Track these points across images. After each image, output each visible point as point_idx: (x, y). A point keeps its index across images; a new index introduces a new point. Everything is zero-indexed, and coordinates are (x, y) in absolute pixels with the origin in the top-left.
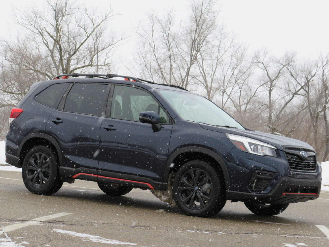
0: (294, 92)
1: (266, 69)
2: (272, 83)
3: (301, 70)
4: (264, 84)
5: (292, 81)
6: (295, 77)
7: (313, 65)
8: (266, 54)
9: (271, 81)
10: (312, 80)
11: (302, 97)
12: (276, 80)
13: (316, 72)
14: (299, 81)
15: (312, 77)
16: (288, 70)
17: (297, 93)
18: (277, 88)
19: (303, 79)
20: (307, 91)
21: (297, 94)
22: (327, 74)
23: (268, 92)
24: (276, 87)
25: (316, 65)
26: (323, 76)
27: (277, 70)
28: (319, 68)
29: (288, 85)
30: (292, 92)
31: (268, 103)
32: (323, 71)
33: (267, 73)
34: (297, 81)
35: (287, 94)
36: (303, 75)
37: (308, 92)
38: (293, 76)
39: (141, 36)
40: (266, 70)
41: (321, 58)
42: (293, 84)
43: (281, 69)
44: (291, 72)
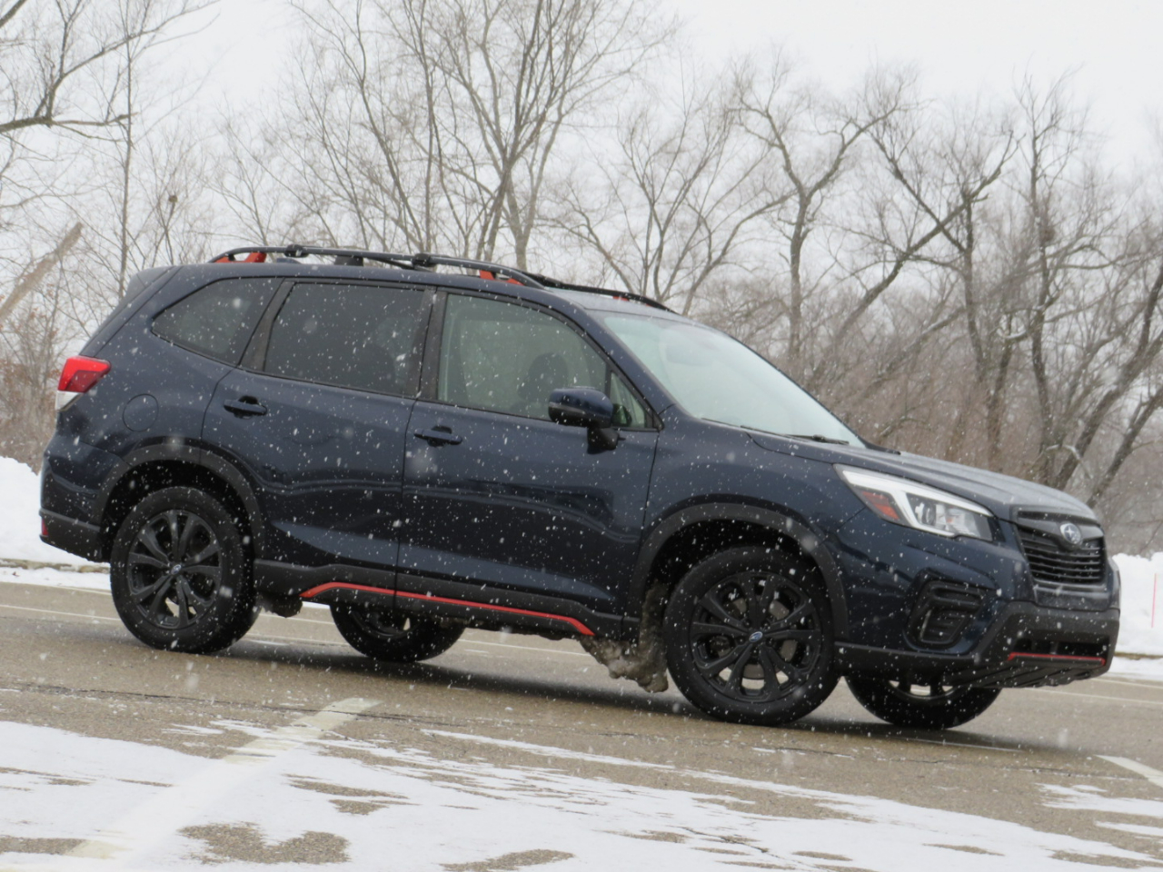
0: (904, 250)
1: (783, 138)
2: (805, 202)
3: (939, 149)
4: (769, 206)
5: (897, 198)
6: (910, 183)
7: (991, 130)
8: (781, 71)
9: (802, 196)
10: (986, 198)
11: (935, 273)
12: (824, 190)
13: (1002, 163)
14: (928, 200)
15: (985, 182)
16: (883, 148)
17: (919, 252)
18: (830, 228)
19: (946, 191)
20: (964, 245)
21: (918, 258)
22: (1051, 171)
23: (789, 242)
24: (824, 224)
25: (1006, 129)
26: (1034, 179)
27: (828, 145)
28: (1018, 142)
29: (881, 216)
30: (895, 250)
31: (786, 291)
32: (1036, 156)
33: (786, 156)
34: (917, 197)
35: (871, 259)
36: (948, 171)
37: (967, 252)
38: (905, 176)
39: (309, 20)
40: (782, 147)
41: (1026, 101)
42: (901, 213)
43: (847, 141)
44: (892, 160)
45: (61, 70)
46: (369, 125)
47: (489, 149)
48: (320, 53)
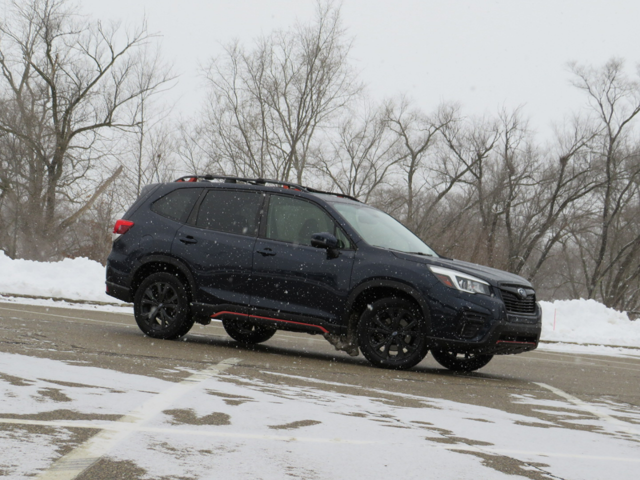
0: (454, 177)
1: (405, 132)
2: (414, 157)
3: (468, 136)
4: (400, 159)
5: (451, 156)
6: (457, 150)
7: (489, 129)
8: (405, 105)
9: (413, 155)
10: (487, 156)
11: (466, 187)
12: (422, 153)
13: (493, 143)
14: (464, 157)
15: (487, 150)
16: (445, 136)
17: (460, 178)
18: (424, 168)
19: (471, 154)
20: (478, 175)
21: (460, 181)
22: (513, 146)
23: (408, 174)
24: (422, 167)
25: (495, 129)
26: (507, 149)
27: (423, 135)
28: (500, 134)
29: (445, 164)
30: (451, 177)
31: (407, 194)
32: (507, 140)
33: (407, 139)
34: (459, 156)
35: (441, 181)
36: (472, 146)
37: (479, 178)
38: (454, 148)
39: (215, 84)
40: (405, 136)
41: (503, 118)
42: (452, 162)
43: (431, 133)
44: (449, 141)
45: (115, 104)
46: (238, 126)
47: (286, 135)
48: (219, 97)
